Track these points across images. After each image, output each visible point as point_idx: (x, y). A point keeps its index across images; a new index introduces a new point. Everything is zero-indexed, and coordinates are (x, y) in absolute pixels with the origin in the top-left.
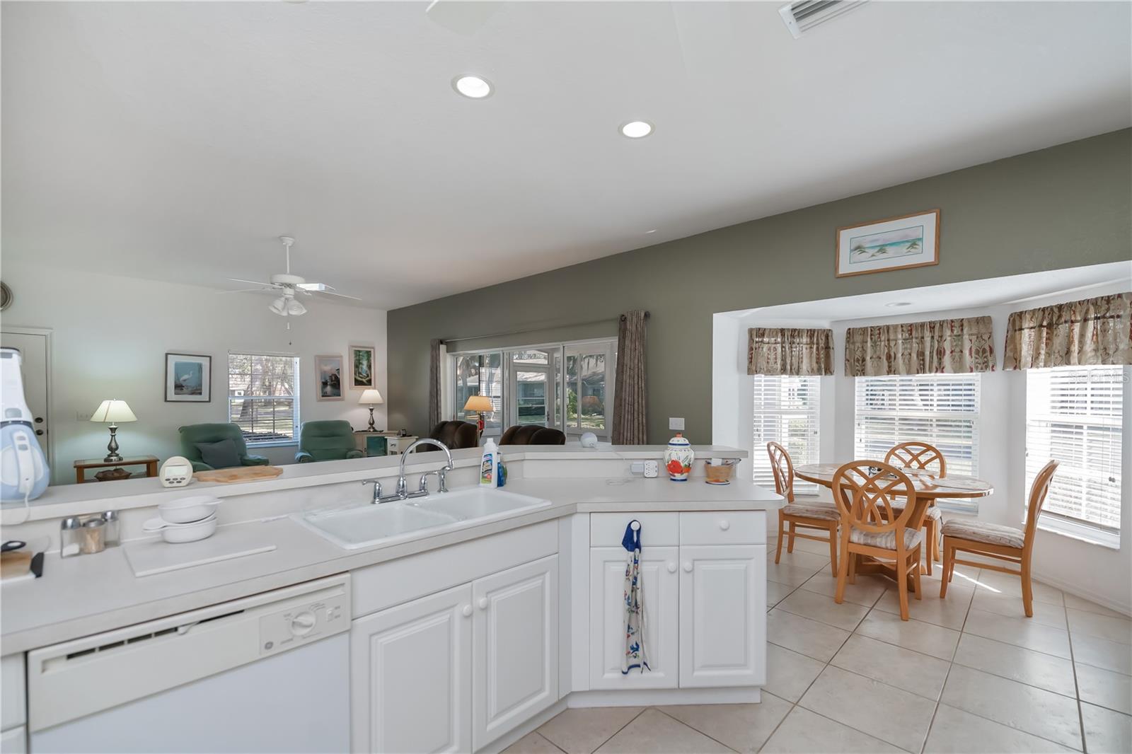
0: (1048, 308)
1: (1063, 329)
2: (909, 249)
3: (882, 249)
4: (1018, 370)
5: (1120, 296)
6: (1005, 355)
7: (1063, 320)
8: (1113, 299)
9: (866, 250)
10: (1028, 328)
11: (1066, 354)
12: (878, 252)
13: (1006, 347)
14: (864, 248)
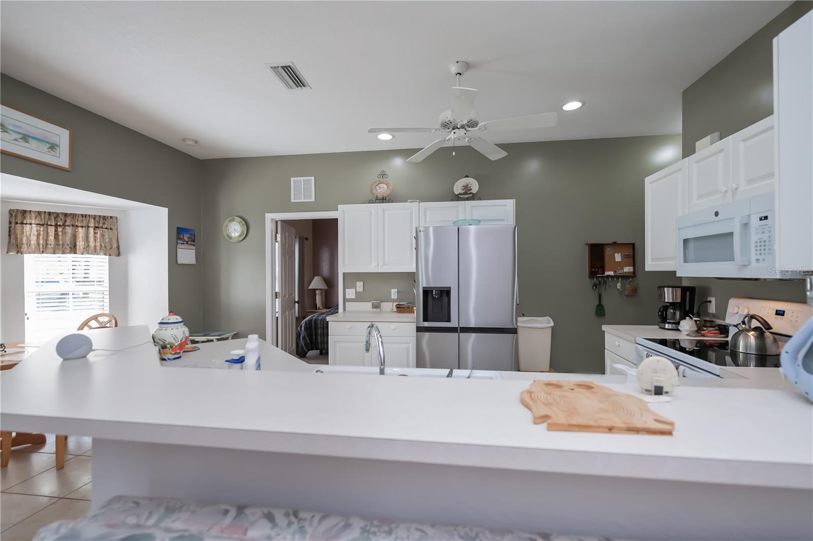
0: (53, 213)
1: (69, 230)
2: (49, 150)
3: (25, 138)
4: (19, 254)
5: (111, 217)
6: (9, 242)
7: (68, 223)
8: (107, 218)
9: (9, 132)
10: (35, 224)
11: (74, 247)
12: (21, 139)
13: (10, 235)
14: (7, 128)
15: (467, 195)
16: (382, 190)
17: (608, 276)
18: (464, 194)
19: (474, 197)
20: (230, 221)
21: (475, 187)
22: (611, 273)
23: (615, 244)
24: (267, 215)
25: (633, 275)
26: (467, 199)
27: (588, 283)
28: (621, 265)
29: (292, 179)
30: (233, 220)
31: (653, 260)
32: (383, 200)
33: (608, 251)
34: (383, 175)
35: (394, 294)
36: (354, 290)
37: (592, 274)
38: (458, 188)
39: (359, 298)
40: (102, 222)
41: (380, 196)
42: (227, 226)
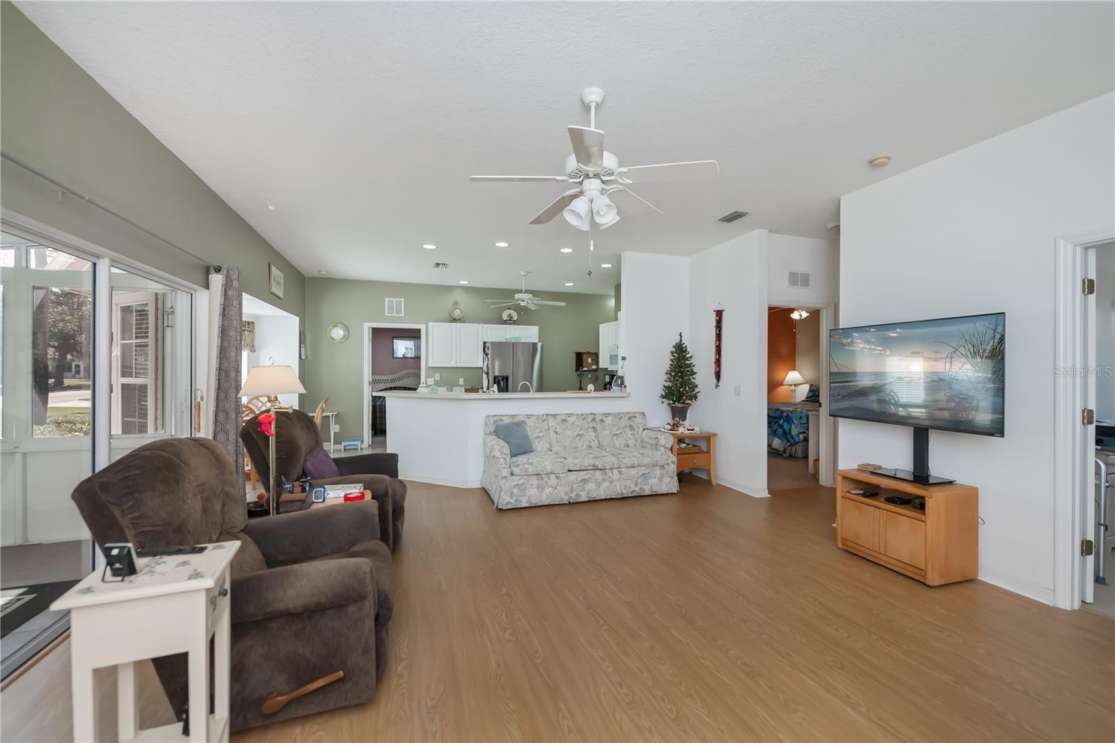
5: (252, 322)
8: (250, 323)
15: (510, 321)
16: (457, 313)
17: (585, 371)
18: (510, 320)
19: (515, 323)
20: (334, 327)
21: (515, 317)
22: (586, 369)
23: (588, 353)
24: (365, 323)
25: (596, 370)
26: (510, 324)
27: (575, 374)
28: (591, 365)
29: (386, 299)
30: (336, 326)
31: (602, 363)
32: (454, 320)
33: (585, 356)
34: (456, 303)
35: (461, 381)
36: (433, 379)
37: (577, 370)
38: (505, 317)
39: (437, 383)
40: (247, 326)
41: (457, 318)
42: (331, 330)
